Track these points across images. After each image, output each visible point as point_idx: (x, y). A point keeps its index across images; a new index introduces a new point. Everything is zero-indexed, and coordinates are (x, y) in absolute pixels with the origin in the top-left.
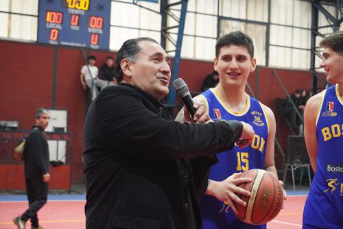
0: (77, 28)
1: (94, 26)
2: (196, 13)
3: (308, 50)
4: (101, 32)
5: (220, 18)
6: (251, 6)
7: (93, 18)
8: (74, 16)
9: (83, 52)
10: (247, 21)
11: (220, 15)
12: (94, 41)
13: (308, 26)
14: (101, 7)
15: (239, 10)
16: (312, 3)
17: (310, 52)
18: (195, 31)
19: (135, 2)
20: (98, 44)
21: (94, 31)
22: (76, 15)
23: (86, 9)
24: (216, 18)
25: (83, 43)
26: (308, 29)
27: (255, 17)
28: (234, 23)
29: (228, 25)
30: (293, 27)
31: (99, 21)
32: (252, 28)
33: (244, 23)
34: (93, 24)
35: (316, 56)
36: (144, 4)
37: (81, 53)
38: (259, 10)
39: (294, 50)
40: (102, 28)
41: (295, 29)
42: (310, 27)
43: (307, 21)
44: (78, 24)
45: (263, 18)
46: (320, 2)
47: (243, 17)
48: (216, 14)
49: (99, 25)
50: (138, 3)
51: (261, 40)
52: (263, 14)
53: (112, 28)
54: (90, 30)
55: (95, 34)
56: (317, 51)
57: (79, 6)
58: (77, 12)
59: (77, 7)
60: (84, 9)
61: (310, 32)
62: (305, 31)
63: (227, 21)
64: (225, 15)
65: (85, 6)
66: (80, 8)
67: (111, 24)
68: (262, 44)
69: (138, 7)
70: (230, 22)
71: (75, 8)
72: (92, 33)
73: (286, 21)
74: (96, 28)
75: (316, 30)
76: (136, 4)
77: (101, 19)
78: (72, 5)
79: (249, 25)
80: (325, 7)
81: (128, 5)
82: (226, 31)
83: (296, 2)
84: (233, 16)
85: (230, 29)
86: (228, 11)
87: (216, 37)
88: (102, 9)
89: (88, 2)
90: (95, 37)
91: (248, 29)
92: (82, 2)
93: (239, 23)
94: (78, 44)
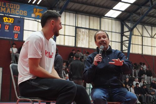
0: (8, 31)
1: (16, 30)
2: (65, 25)
3: (119, 42)
4: (19, 32)
5: (77, 28)
6: (91, 22)
7: (15, 26)
8: (6, 25)
9: (10, 41)
10: (89, 29)
11: (76, 26)
12: (16, 37)
13: (119, 31)
16: (121, 21)
17: (120, 43)
18: (65, 33)
19: (36, 20)
20: (17, 38)
22: (7, 25)
24: (74, 27)
25: (10, 38)
26: (119, 33)
27: (93, 27)
28: (83, 30)
29: (80, 31)
30: (112, 32)
31: (19, 28)
32: (92, 32)
33: (88, 30)
34: (15, 29)
35: (123, 45)
37: (10, 42)
38: (95, 24)
39: (112, 42)
40: (20, 31)
41: (113, 33)
42: (120, 32)
43: (119, 30)
44: (8, 29)
45: (97, 28)
46: (125, 21)
47: (88, 27)
48: (75, 26)
49: (18, 30)
50: (37, 20)
52: (97, 26)
53: (24, 31)
54: (14, 32)
55: (16, 33)
56: (124, 43)
57: (9, 21)
58: (8, 24)
59: (8, 21)
60: (11, 22)
61: (120, 34)
62: (118, 34)
63: (80, 29)
64: (79, 26)
65: (12, 21)
66: (9, 22)
67: (24, 29)
69: (37, 22)
70: (81, 29)
71: (7, 22)
72: (15, 33)
73: (108, 29)
74: (17, 31)
75: (123, 33)
76: (36, 21)
78: (5, 20)
79: (90, 31)
80: (127, 23)
81: (32, 21)
82: (79, 33)
83: (113, 21)
84: (83, 27)
85: (82, 32)
86: (80, 24)
87: (74, 36)
88: (20, 23)
89: (13, 19)
90: (16, 35)
91: (90, 33)
92: (11, 19)
93: (85, 30)
94: (8, 38)
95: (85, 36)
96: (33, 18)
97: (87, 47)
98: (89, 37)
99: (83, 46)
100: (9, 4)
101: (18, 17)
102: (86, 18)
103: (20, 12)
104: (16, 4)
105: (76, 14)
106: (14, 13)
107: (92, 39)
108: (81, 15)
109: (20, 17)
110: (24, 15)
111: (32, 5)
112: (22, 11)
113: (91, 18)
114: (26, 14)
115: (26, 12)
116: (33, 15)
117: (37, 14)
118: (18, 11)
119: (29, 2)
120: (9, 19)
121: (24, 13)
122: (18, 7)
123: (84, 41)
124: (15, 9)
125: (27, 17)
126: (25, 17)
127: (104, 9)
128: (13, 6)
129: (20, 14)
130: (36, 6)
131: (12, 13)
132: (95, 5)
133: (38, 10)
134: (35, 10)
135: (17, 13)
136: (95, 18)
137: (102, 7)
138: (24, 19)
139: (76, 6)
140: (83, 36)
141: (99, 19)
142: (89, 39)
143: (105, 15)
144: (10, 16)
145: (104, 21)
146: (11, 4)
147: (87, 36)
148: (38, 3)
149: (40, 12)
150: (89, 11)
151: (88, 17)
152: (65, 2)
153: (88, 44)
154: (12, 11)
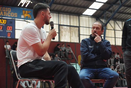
0: (2, 31)
4: (11, 32)
6: (72, 20)
7: (8, 27)
9: (4, 39)
10: (70, 26)
11: (59, 24)
12: (9, 35)
14: (11, 23)
15: (67, 22)
16: (96, 18)
19: (25, 20)
20: (10, 36)
21: (9, 31)
23: (5, 23)
24: (58, 25)
25: (4, 36)
27: (74, 24)
28: (65, 27)
29: (63, 28)
30: (89, 28)
32: (72, 28)
33: (69, 27)
34: (8, 29)
36: (28, 21)
37: (4, 40)
38: (75, 22)
44: (2, 29)
45: (77, 25)
46: (99, 18)
48: (58, 24)
49: (11, 29)
50: (26, 21)
51: (77, 33)
52: (77, 23)
53: (16, 30)
54: (7, 31)
57: (2, 22)
58: (1, 25)
59: (1, 22)
63: (62, 26)
64: (61, 24)
65: (5, 22)
66: (3, 23)
68: (77, 34)
70: (63, 26)
73: (86, 26)
74: (9, 30)
76: (25, 21)
77: (12, 27)
79: (71, 27)
80: (101, 20)
81: (22, 21)
82: (62, 30)
83: (90, 18)
84: (65, 24)
85: (64, 29)
86: (63, 22)
87: (58, 32)
88: (12, 23)
89: (6, 21)
90: (9, 34)
91: (71, 29)
92: (4, 21)
93: (67, 27)
94: (2, 37)
95: (67, 32)
96: (23, 19)
97: (69, 41)
98: (70, 33)
99: (66, 41)
100: (2, 7)
101: (10, 18)
102: (67, 17)
103: (11, 14)
104: (8, 7)
105: (58, 14)
106: (6, 15)
107: (73, 34)
108: (62, 15)
109: (11, 18)
110: (15, 16)
111: (21, 8)
112: (13, 14)
113: (71, 16)
114: (17, 15)
115: (17, 14)
116: (22, 17)
117: (26, 15)
118: (10, 13)
119: (18, 5)
120: (2, 21)
121: (15, 15)
122: (9, 10)
123: (67, 37)
124: (7, 12)
125: (17, 18)
126: (16, 18)
127: (82, 9)
128: (5, 10)
129: (12, 16)
130: (25, 9)
131: (4, 15)
132: (74, 6)
133: (26, 12)
134: (24, 12)
135: (9, 15)
136: (74, 16)
137: (80, 6)
138: (15, 20)
139: (59, 7)
140: (65, 32)
141: (78, 17)
142: (70, 34)
143: (83, 14)
144: (3, 18)
145: (82, 18)
146: (3, 8)
147: (69, 32)
148: (26, 6)
149: (28, 13)
150: (69, 11)
151: (68, 16)
152: (49, 4)
153: (70, 39)
154: (4, 14)
